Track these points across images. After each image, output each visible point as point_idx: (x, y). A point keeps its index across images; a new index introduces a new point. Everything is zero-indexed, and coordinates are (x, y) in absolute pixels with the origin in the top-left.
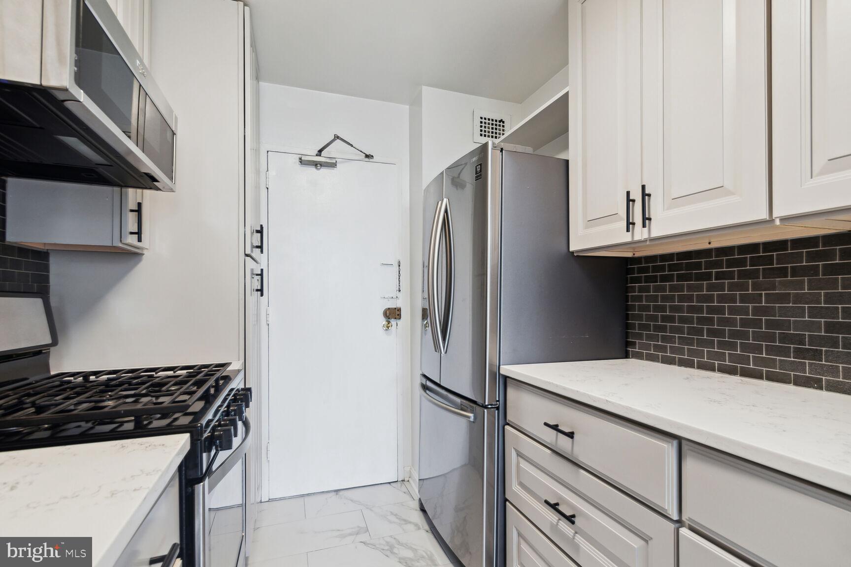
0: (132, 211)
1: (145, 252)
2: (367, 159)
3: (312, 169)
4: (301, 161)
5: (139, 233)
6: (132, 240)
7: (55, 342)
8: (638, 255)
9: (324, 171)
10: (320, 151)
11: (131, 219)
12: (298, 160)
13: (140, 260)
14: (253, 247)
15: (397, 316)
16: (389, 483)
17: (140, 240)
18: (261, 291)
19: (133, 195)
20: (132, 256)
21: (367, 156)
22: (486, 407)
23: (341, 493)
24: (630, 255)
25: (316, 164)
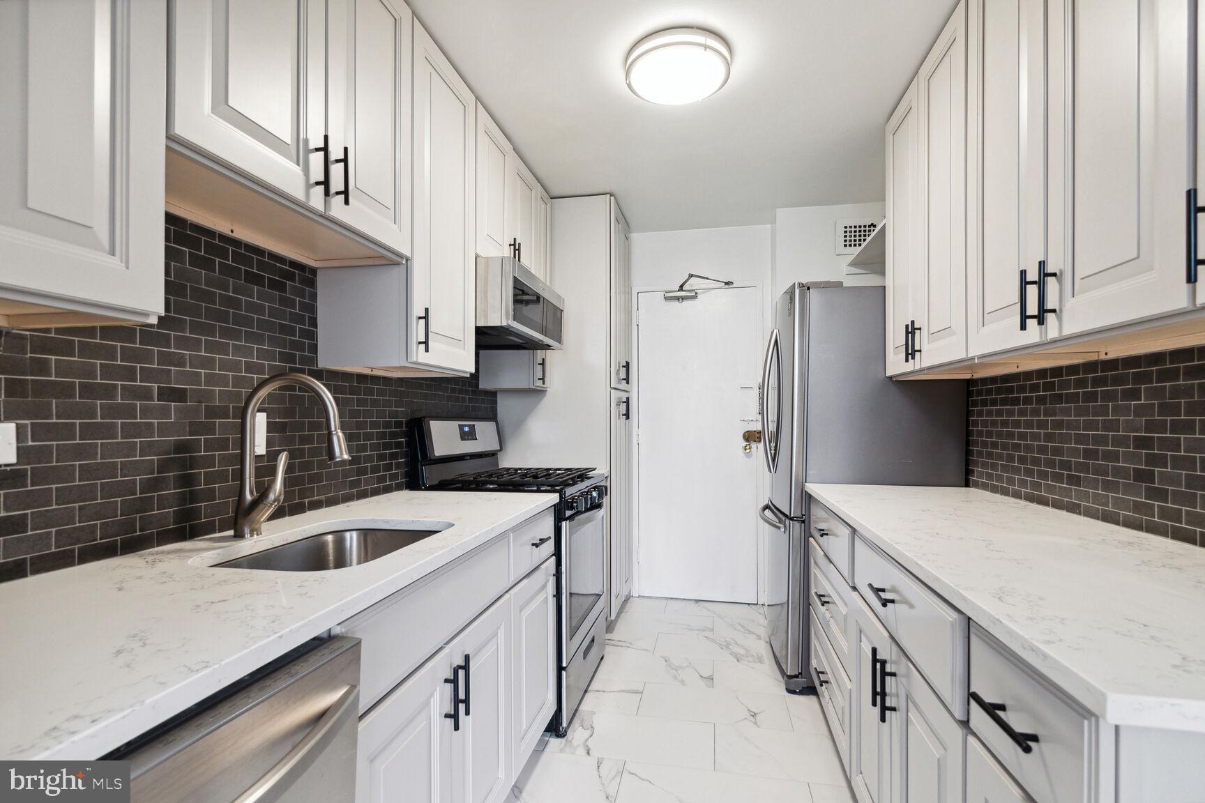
0: (539, 364)
1: (548, 389)
2: (727, 286)
3: (676, 303)
4: (666, 298)
5: (543, 379)
6: (539, 383)
7: (501, 449)
8: (976, 376)
9: (686, 303)
10: (681, 286)
11: (539, 368)
12: (663, 297)
13: (545, 395)
14: (619, 381)
15: (757, 439)
16: (749, 604)
17: (544, 383)
18: (627, 415)
19: (540, 354)
20: (540, 392)
21: (726, 283)
22: (792, 519)
23: (700, 603)
24: (968, 376)
25: (678, 298)
